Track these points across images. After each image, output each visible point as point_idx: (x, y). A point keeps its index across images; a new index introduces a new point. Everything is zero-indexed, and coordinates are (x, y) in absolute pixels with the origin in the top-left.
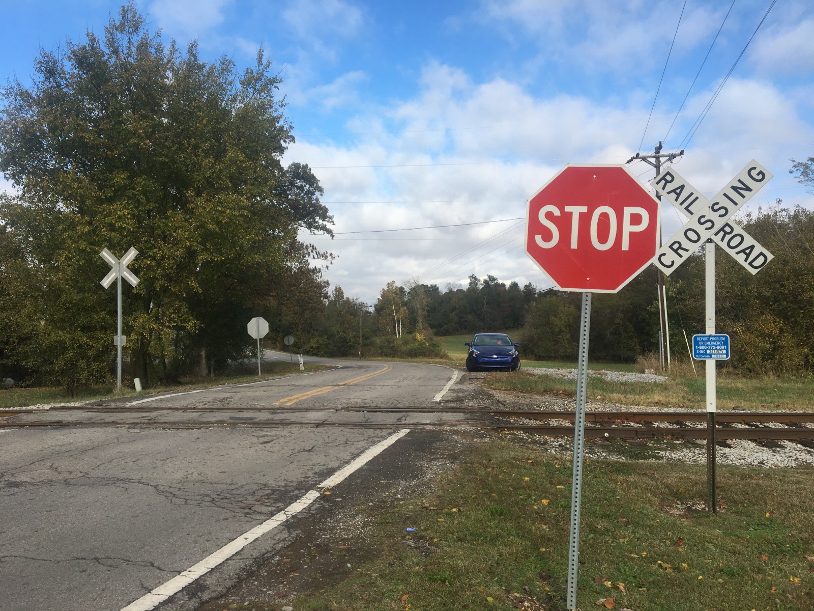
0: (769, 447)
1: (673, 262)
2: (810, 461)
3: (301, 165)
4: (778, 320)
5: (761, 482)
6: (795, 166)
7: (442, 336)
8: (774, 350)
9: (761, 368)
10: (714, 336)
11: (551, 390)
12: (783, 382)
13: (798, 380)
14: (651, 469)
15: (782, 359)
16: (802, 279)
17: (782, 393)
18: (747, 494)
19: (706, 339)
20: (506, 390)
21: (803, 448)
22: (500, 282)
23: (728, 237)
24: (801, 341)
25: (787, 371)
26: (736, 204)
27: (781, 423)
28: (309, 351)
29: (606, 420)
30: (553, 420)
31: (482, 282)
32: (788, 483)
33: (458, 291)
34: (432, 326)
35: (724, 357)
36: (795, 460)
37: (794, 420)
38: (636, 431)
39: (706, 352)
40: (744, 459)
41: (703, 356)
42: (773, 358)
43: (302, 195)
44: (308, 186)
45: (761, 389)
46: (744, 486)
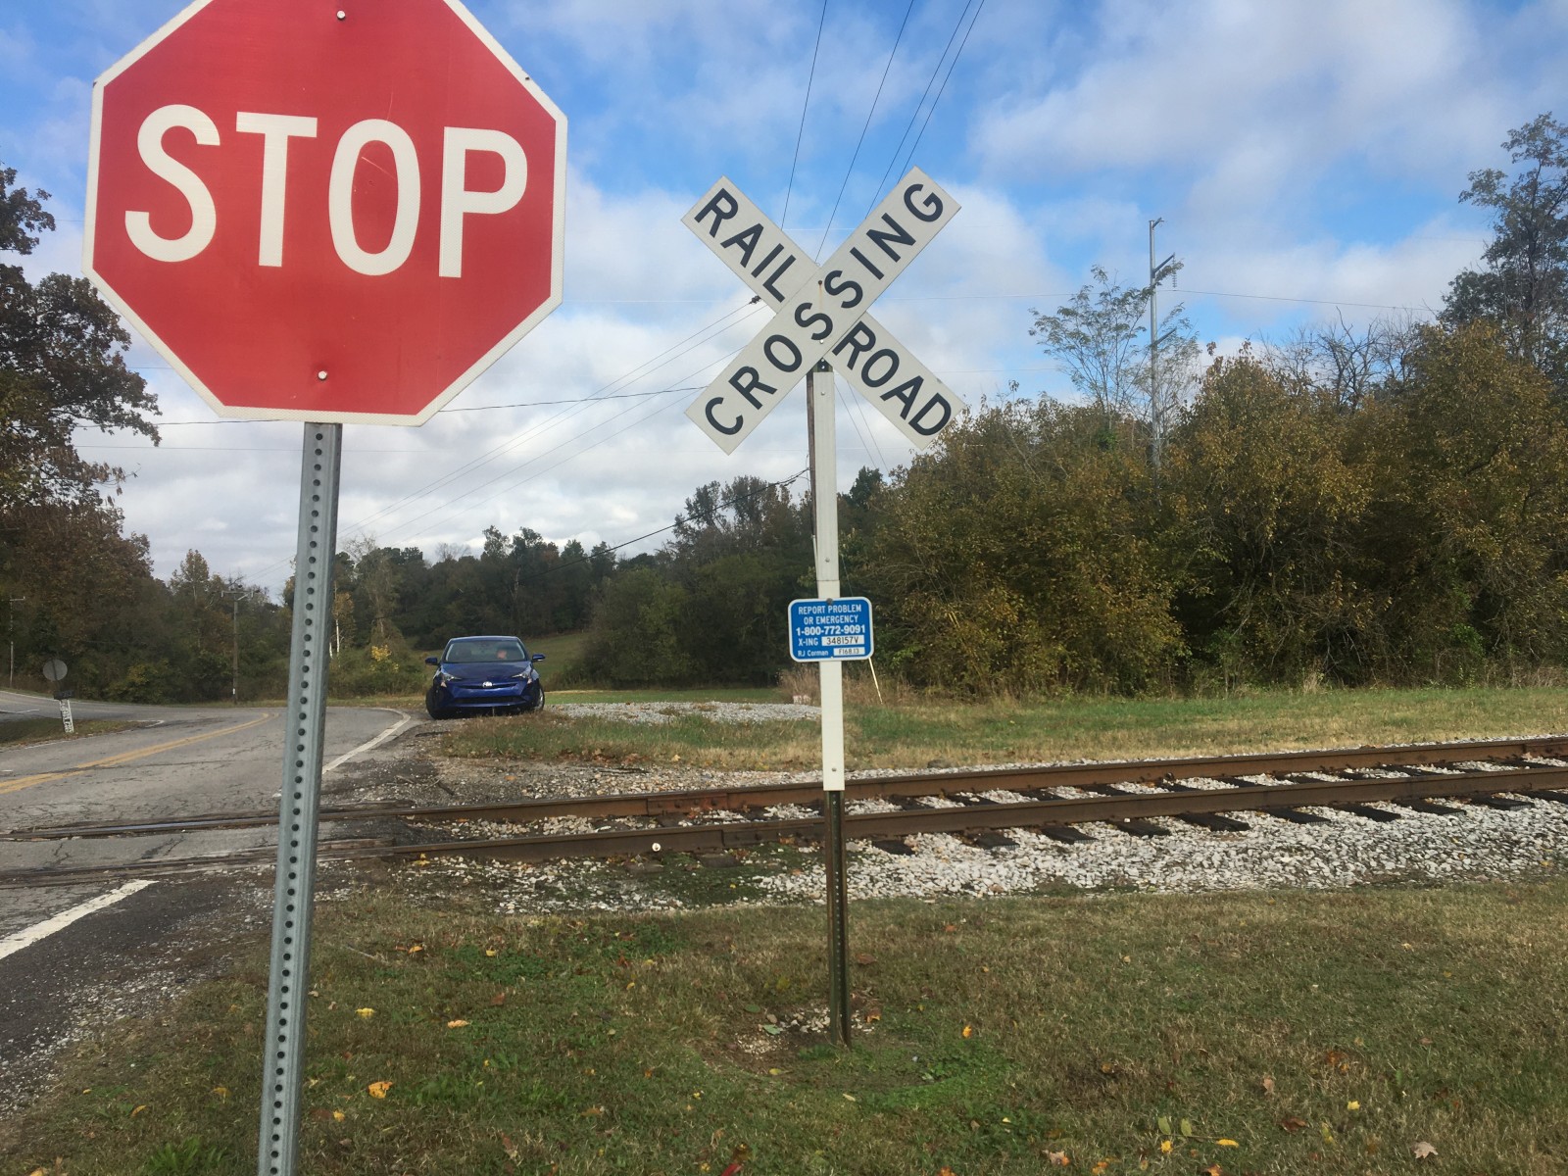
0: (987, 846)
1: (740, 420)
2: (1061, 874)
3: (73, 279)
4: (1015, 597)
5: (958, 940)
6: (1038, 324)
7: (429, 650)
8: (1010, 650)
9: (990, 684)
10: (837, 603)
11: (577, 751)
12: (1025, 707)
13: (1050, 701)
14: (726, 930)
15: (1024, 666)
16: (1052, 522)
17: (1021, 726)
18: (928, 977)
19: (820, 609)
20: (479, 756)
21: (1050, 842)
22: (546, 541)
23: (863, 357)
24: (1054, 632)
25: (1033, 687)
26: (879, 275)
27: (1012, 791)
28: (126, 692)
29: (671, 809)
30: (553, 819)
31: (511, 542)
32: (1016, 935)
33: (463, 559)
34: (407, 632)
35: (860, 654)
36: (1033, 874)
37: (1035, 783)
38: (722, 834)
39: (820, 641)
40: (933, 880)
41: (813, 653)
42: (1009, 666)
43: (79, 346)
44: (91, 328)
45: (988, 721)
46: (922, 954)
